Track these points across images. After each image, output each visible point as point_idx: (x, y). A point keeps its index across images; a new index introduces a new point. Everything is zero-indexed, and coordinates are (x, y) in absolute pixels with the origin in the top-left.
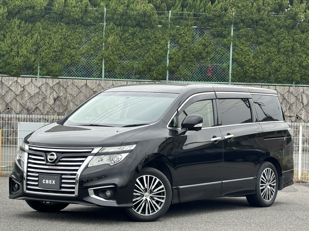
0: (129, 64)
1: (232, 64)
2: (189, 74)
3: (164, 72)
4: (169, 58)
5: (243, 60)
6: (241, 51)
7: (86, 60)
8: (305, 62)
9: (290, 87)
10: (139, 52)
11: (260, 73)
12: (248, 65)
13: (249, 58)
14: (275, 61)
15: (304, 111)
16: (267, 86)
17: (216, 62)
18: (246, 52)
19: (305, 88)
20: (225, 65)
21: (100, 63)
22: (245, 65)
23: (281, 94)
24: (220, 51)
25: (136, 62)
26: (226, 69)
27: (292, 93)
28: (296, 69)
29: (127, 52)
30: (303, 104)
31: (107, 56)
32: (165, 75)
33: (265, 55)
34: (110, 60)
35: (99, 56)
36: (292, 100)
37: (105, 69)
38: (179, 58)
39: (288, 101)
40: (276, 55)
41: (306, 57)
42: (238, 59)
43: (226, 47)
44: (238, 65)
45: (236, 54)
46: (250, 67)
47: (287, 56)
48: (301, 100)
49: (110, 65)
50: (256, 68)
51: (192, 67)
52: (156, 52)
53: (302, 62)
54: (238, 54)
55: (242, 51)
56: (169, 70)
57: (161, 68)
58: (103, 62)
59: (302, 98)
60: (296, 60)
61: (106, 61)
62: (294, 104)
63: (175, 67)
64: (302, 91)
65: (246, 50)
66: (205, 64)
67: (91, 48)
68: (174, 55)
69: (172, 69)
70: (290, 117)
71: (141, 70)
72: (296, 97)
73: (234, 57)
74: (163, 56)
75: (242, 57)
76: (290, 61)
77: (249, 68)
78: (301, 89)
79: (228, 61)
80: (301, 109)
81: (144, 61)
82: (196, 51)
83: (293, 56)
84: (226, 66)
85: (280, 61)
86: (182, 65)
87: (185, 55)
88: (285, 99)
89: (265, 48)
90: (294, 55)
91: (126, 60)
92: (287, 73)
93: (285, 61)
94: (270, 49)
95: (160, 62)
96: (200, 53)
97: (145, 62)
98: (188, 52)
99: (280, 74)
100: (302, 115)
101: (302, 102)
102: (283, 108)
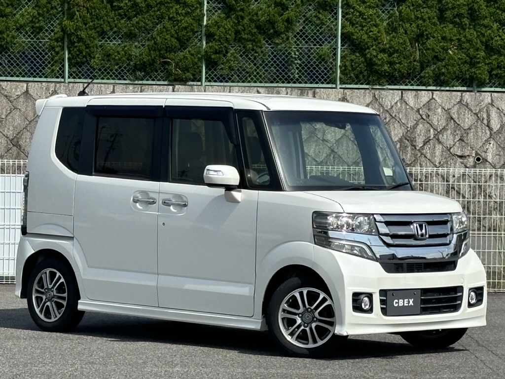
0: (119, 49)
1: (342, 46)
2: (250, 67)
3: (196, 64)
4: (206, 35)
5: (365, 37)
6: (360, 16)
7: (29, 40)
8: (498, 38)
9: (463, 94)
10: (142, 21)
11: (400, 63)
12: (374, 47)
13: (378, 32)
14: (434, 37)
15: (493, 145)
16: (414, 92)
17: (307, 42)
18: (371, 19)
19: (496, 94)
20: (326, 47)
21: (57, 47)
22: (368, 48)
23: (443, 108)
24: (315, 16)
25: (136, 44)
26: (328, 55)
27: (467, 107)
28: (478, 54)
29: (116, 22)
30: (491, 129)
31: (72, 31)
32: (197, 70)
33: (411, 24)
34: (80, 39)
35: (56, 30)
36: (468, 120)
37: (69, 59)
38: (226, 33)
39: (458, 123)
40: (435, 24)
41: (500, 28)
42: (353, 34)
43: (328, 8)
44: (354, 48)
45: (350, 23)
46: (381, 52)
47: (458, 27)
48: (485, 122)
49: (79, 50)
50: (393, 53)
51: (256, 52)
52: (178, 21)
53: (492, 39)
54: (353, 25)
55: (362, 18)
56: (206, 60)
57: (188, 56)
58: (66, 44)
59: (489, 116)
60: (479, 36)
61: (72, 43)
62: (472, 131)
63: (219, 53)
64: (490, 101)
65: (371, 15)
66: (283, 45)
67: (39, 14)
68: (216, 27)
69: (213, 57)
70: (461, 157)
71: (145, 60)
72: (475, 114)
73: (345, 31)
74: (192, 30)
75: (362, 30)
76: (465, 37)
77: (378, 54)
78: (487, 98)
79: (333, 40)
80: (487, 141)
81: (153, 41)
82: (263, 18)
83: (471, 27)
84: (328, 49)
85: (444, 38)
86: (235, 50)
87: (240, 27)
88: (452, 118)
89: (411, 10)
90: (473, 24)
91: (115, 38)
92: (460, 63)
93: (454, 38)
94: (423, 13)
95: (186, 42)
96: (272, 23)
97: (155, 43)
98: (246, 21)
99: (445, 66)
100: (488, 154)
101: (488, 126)
102: (448, 138)
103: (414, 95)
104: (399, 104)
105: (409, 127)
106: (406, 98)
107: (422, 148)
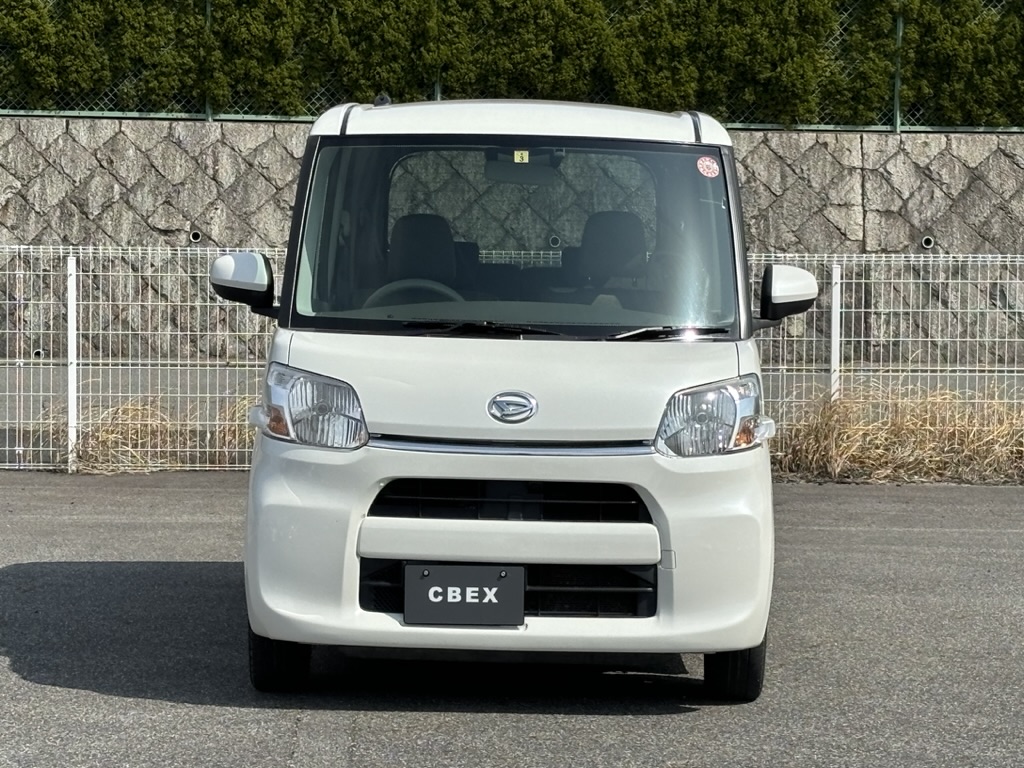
9: (174, 125)
15: (222, 211)
16: (89, 120)
19: (230, 124)
27: (179, 146)
30: (219, 184)
36: (179, 169)
39: (164, 174)
48: (210, 172)
59: (216, 162)
62: (187, 186)
64: (219, 137)
70: (165, 232)
72: (192, 158)
78: (213, 129)
80: (212, 204)
88: (153, 167)
100: (213, 227)
101: (214, 179)
102: (144, 200)
103: (88, 125)
104: (60, 141)
105: (77, 180)
106: (74, 131)
107: (100, 217)
